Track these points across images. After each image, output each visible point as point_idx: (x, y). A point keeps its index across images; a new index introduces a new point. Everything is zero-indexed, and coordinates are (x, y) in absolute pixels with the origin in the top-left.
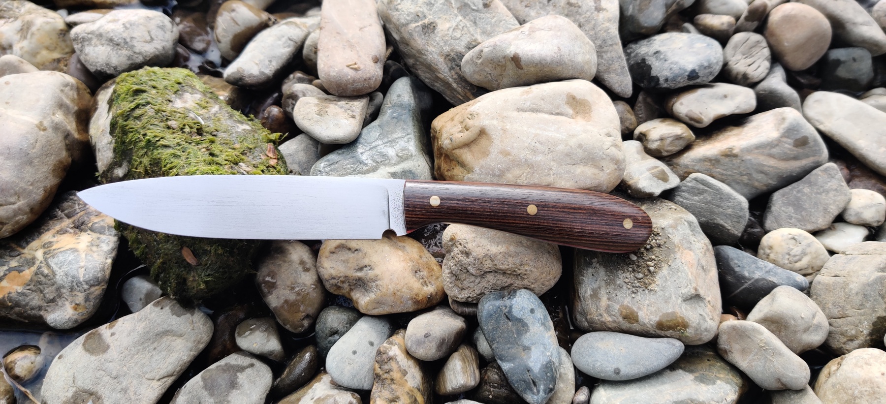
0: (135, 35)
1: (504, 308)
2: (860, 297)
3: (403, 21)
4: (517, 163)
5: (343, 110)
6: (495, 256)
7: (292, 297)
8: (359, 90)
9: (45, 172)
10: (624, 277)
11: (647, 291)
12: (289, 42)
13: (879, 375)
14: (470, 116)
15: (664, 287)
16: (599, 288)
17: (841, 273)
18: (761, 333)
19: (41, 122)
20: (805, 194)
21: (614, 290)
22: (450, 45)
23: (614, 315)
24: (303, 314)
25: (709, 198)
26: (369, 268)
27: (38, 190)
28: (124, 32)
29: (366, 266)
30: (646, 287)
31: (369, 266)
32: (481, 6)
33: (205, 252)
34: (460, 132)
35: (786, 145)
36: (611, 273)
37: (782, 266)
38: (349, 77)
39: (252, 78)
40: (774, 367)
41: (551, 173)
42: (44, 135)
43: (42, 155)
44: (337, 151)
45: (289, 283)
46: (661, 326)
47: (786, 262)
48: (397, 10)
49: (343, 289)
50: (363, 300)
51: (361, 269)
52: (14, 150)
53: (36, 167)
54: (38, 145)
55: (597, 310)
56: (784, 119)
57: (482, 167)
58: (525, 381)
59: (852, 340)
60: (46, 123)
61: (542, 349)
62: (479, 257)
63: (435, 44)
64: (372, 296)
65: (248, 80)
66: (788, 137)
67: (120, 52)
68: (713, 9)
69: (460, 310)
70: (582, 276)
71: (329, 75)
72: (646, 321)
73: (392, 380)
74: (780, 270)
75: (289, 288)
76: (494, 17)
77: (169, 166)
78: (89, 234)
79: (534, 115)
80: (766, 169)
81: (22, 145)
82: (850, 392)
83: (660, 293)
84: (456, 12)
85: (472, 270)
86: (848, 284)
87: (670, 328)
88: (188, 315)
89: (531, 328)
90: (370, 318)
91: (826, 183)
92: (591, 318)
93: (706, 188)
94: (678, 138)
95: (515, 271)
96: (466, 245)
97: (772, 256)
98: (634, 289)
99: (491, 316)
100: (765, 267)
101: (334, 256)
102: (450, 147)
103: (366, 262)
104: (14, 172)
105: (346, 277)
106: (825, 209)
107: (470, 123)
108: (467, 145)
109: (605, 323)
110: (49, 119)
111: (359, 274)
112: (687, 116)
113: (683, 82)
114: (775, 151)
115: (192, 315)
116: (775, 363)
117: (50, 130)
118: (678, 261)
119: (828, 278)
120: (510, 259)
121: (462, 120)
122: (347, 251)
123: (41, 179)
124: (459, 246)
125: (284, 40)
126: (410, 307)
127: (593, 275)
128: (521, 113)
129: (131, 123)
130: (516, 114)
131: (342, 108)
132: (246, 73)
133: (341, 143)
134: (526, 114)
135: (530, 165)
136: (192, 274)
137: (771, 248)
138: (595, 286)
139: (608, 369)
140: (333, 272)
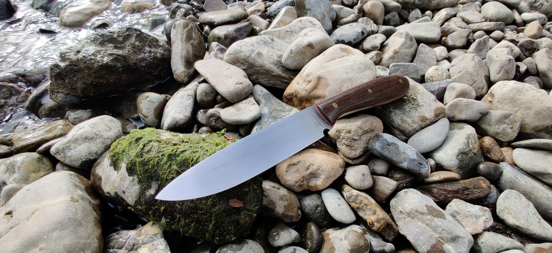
0: (100, 129)
1: (384, 142)
2: (475, 71)
3: (247, 55)
4: (343, 81)
5: (247, 104)
6: (361, 125)
7: (286, 203)
8: (247, 93)
9: (91, 227)
10: (407, 107)
11: (420, 107)
12: (189, 97)
13: (514, 85)
14: (307, 76)
15: (424, 101)
16: (402, 117)
17: (461, 70)
18: (463, 100)
19: (72, 198)
20: (422, 57)
21: (409, 114)
22: (272, 58)
23: (417, 123)
24: (296, 208)
25: (402, 70)
26: (312, 165)
27: (93, 240)
28: (92, 130)
29: (309, 166)
30: (419, 106)
31: (311, 164)
32: (271, 41)
33: (246, 193)
34: (307, 85)
35: (408, 42)
36: (402, 109)
37: (440, 80)
38: (241, 88)
39: (182, 120)
40: (475, 108)
41: (359, 78)
42: (79, 204)
43: (84, 216)
44: (257, 123)
45: (279, 198)
46: (437, 116)
47: (440, 78)
48: (241, 52)
49: (304, 185)
50: (319, 183)
51: (308, 169)
52: (65, 221)
53: (85, 226)
54: (79, 211)
55: (409, 125)
56: (402, 33)
57: (329, 92)
58: (416, 165)
59: (483, 89)
60: (76, 197)
61: (410, 149)
62: (355, 130)
63: (266, 60)
64: (323, 177)
65: (181, 122)
66: (407, 39)
67: (95, 142)
68: (343, 16)
69: (358, 161)
70: (391, 117)
71: (230, 92)
72: (430, 117)
73: (366, 205)
74: (442, 82)
75: (281, 200)
76: (278, 44)
77: (195, 159)
78: (144, 247)
79: (334, 61)
80: (407, 53)
81: (69, 216)
82: (508, 98)
83: (425, 105)
84: (263, 46)
85: (356, 138)
86: (468, 71)
87: (440, 114)
88: (246, 245)
89: (398, 144)
90: (325, 190)
91: (425, 50)
92: (409, 131)
93: (399, 67)
94: (377, 54)
95: (370, 129)
96: (346, 129)
97: (434, 79)
98: (416, 109)
99: (382, 148)
100: (437, 83)
101: (288, 172)
102: (307, 93)
103: (308, 164)
104: (72, 235)
105: (303, 177)
106: (432, 58)
107: (310, 78)
108: (315, 88)
109: (415, 129)
110: (76, 194)
111: (309, 172)
112: (372, 48)
113: (361, 37)
114: (407, 45)
115: (248, 244)
116: (475, 107)
117: (80, 201)
118: (420, 90)
119: (457, 75)
120: (367, 124)
121: (304, 80)
122: (293, 166)
123: (92, 232)
124: (343, 131)
125: (185, 97)
126: (341, 171)
127: (395, 115)
128: (329, 62)
129: (146, 157)
130: (327, 64)
131: (246, 103)
132: (178, 119)
133: (256, 118)
134: (331, 62)
135: (350, 80)
136: (242, 213)
137: (432, 77)
138: (400, 118)
139: (434, 143)
140: (295, 179)
